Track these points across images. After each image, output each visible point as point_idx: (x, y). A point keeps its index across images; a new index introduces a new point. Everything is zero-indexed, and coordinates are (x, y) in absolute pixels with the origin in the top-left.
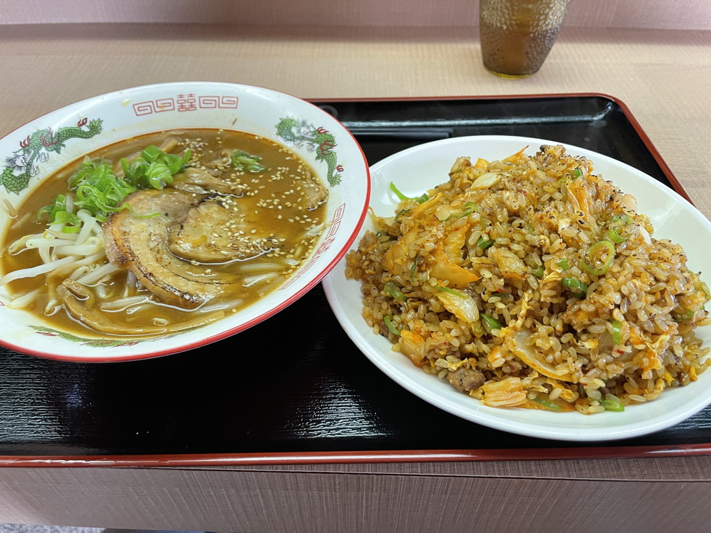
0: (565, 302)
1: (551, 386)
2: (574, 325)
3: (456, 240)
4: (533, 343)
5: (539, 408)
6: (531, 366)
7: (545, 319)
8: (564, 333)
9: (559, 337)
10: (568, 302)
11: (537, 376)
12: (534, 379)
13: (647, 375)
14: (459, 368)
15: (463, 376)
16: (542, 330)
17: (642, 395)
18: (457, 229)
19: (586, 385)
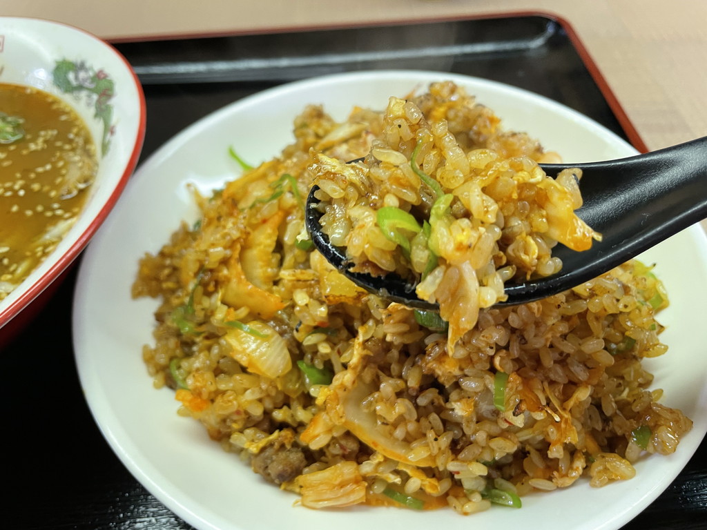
0: (422, 341)
1: (406, 474)
2: (439, 376)
3: (264, 239)
4: (372, 409)
5: (390, 504)
6: (371, 446)
7: (394, 368)
8: (422, 389)
9: (413, 399)
10: (427, 341)
11: (382, 460)
12: (380, 463)
13: (556, 452)
14: (263, 450)
15: (269, 461)
16: (387, 387)
17: (550, 479)
18: (264, 221)
19: (458, 473)
